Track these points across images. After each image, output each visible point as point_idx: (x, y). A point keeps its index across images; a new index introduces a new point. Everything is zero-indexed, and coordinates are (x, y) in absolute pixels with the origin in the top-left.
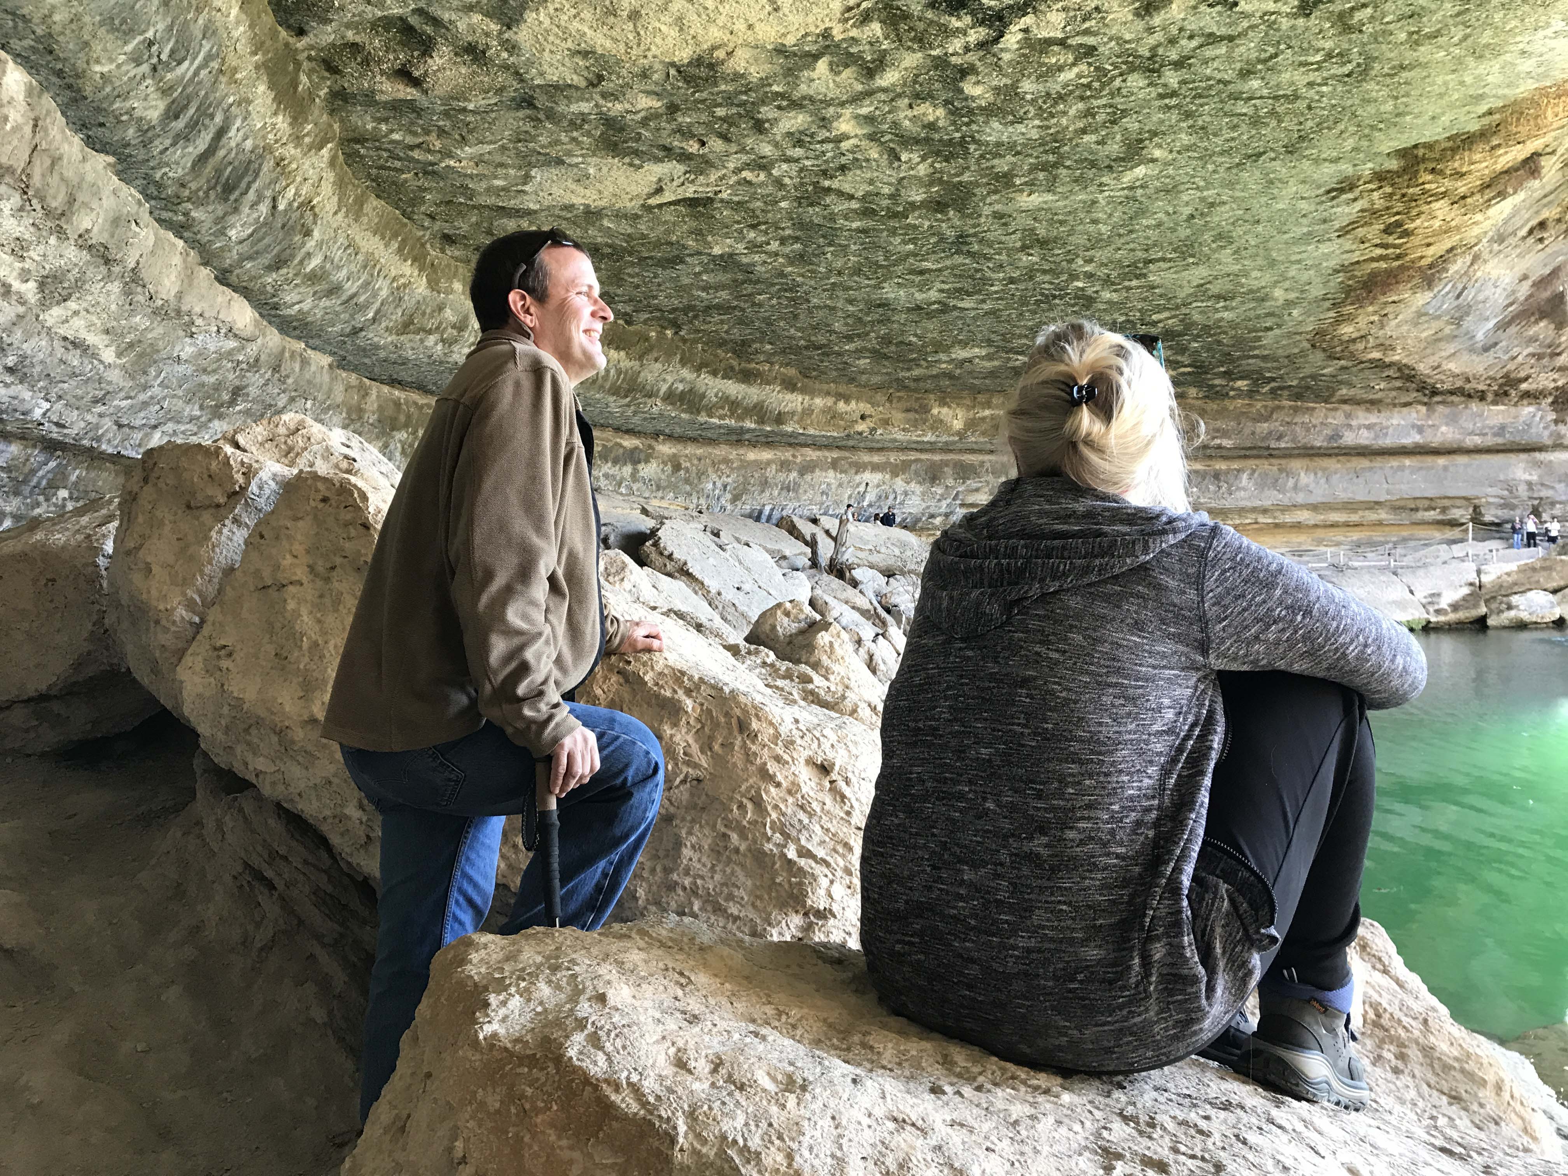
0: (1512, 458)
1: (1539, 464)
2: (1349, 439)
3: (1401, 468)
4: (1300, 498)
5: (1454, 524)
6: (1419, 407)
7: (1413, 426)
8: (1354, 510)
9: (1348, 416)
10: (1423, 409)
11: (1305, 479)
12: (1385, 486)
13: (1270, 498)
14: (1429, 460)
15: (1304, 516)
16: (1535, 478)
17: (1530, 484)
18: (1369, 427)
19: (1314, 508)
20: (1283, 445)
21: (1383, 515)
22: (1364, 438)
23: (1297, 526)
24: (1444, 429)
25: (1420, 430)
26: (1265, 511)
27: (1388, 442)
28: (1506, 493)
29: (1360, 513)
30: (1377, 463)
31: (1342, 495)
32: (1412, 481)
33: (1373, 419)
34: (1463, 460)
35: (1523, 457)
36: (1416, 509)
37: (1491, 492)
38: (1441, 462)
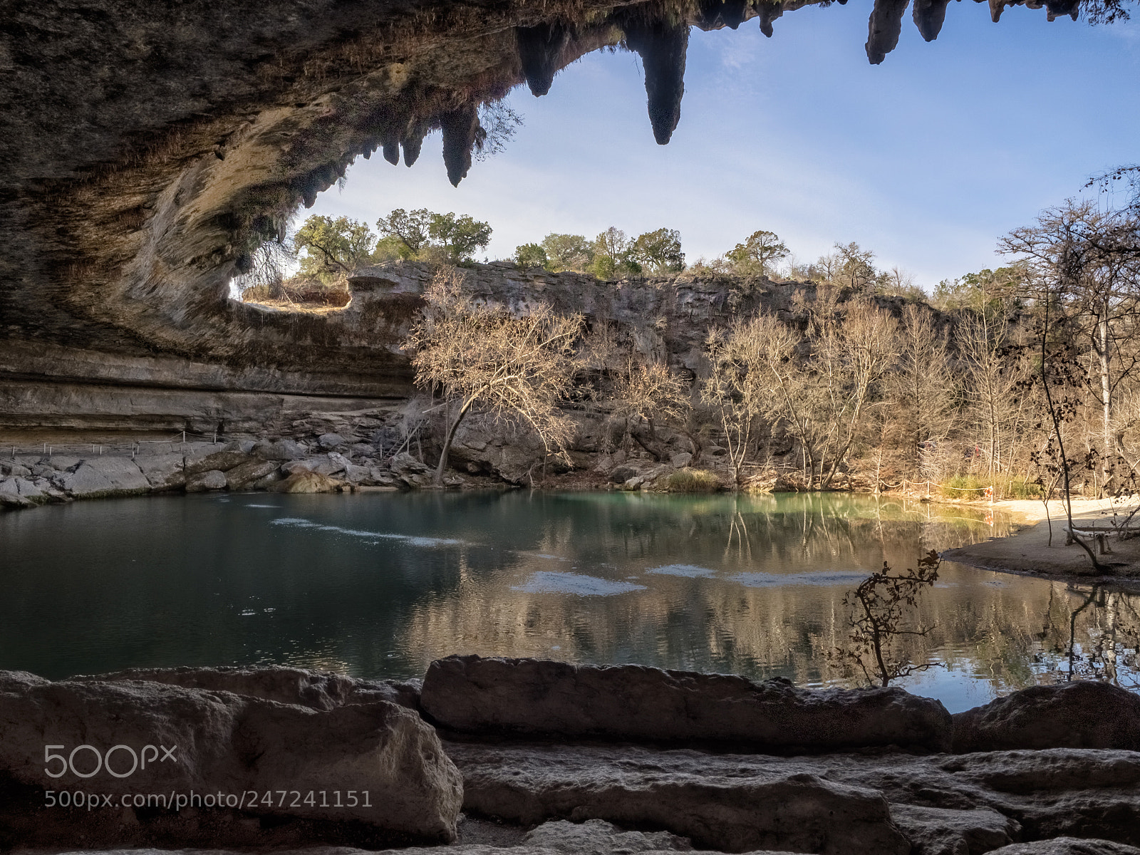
0: (208, 395)
1: (220, 399)
2: (103, 373)
3: (141, 396)
4: (72, 410)
5: (176, 432)
6: (150, 359)
7: (147, 370)
8: (113, 421)
9: (102, 359)
10: (153, 360)
11: (74, 398)
12: (131, 406)
13: (49, 409)
14: (159, 393)
15: (75, 423)
16: (220, 407)
17: (218, 410)
19: (83, 417)
20: (55, 374)
21: (131, 425)
22: (114, 373)
23: (71, 430)
24: (165, 373)
25: (151, 372)
26: (46, 418)
27: (130, 376)
28: (204, 414)
29: (116, 423)
30: (126, 391)
31: (102, 410)
32: (148, 404)
33: (119, 362)
34: (180, 394)
35: (213, 394)
36: (153, 422)
37: (196, 413)
38: (166, 393)
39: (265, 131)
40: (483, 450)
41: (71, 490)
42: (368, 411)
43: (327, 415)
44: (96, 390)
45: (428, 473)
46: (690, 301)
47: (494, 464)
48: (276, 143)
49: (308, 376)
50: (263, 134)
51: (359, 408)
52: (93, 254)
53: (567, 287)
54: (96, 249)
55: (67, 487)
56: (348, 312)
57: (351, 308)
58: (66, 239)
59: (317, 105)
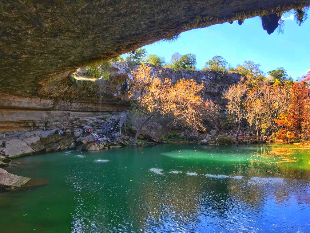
0: (43, 112)
1: (48, 113)
5: (29, 127)
9: (14, 98)
17: (46, 118)
18: (18, 102)
21: (13, 125)
24: (33, 104)
29: (8, 124)
30: (15, 111)
35: (45, 112)
36: (21, 123)
37: (37, 119)
38: (29, 112)
40: (145, 131)
41: (8, 155)
45: (131, 139)
47: (150, 136)
49: (79, 104)
53: (168, 72)
56: (102, 80)
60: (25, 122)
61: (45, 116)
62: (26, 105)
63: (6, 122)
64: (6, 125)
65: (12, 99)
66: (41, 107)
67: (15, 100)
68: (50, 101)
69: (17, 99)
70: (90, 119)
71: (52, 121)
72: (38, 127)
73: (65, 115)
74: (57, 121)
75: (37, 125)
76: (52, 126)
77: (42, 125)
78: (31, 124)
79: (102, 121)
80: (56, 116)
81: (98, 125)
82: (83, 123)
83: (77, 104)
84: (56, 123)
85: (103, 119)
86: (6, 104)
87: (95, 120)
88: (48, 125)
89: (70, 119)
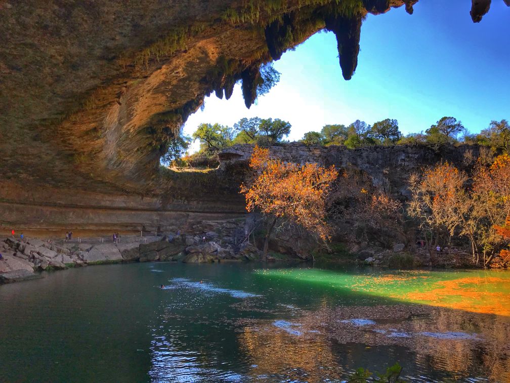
0: (153, 213)
1: (159, 215)
2: (103, 204)
3: (121, 214)
4: (90, 222)
5: (138, 231)
6: (125, 196)
7: (123, 201)
8: (109, 226)
9: (102, 197)
11: (91, 215)
12: (116, 219)
13: (81, 221)
14: (129, 212)
15: (92, 227)
17: (157, 220)
18: (109, 201)
19: (96, 225)
20: (82, 204)
21: (117, 228)
22: (108, 204)
23: (90, 231)
24: (132, 203)
25: (125, 203)
26: (79, 225)
27: (116, 205)
28: (151, 223)
30: (114, 212)
31: (103, 221)
32: (125, 218)
33: (110, 198)
34: (139, 212)
35: (155, 212)
36: (127, 226)
37: (147, 223)
38: (133, 213)
39: (154, 87)
40: (288, 241)
41: (86, 260)
42: (230, 220)
43: (210, 222)
44: (101, 211)
45: (259, 252)
46: (403, 158)
47: (293, 248)
48: (163, 93)
49: (200, 202)
50: (154, 89)
51: (226, 219)
52: (82, 150)
53: (333, 153)
54: (82, 148)
55: (85, 259)
56: (219, 170)
57: (220, 168)
58: (67, 145)
59: (177, 73)
60: (131, 225)
61: (156, 218)
62: (123, 205)
63: (107, 225)
64: (109, 228)
65: (99, 197)
66: (146, 207)
67: (104, 199)
68: (156, 199)
69: (107, 198)
70: (217, 223)
71: (165, 224)
72: (150, 232)
73: (184, 216)
74: (172, 224)
75: (147, 229)
76: (167, 230)
77: (154, 229)
78: (139, 228)
79: (233, 226)
80: (171, 219)
81: (227, 231)
82: (206, 228)
83: (198, 203)
84: (171, 228)
85: (234, 223)
86: (93, 204)
87: (224, 225)
88: (161, 230)
89: (190, 222)
